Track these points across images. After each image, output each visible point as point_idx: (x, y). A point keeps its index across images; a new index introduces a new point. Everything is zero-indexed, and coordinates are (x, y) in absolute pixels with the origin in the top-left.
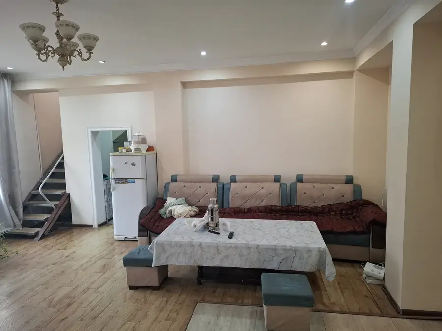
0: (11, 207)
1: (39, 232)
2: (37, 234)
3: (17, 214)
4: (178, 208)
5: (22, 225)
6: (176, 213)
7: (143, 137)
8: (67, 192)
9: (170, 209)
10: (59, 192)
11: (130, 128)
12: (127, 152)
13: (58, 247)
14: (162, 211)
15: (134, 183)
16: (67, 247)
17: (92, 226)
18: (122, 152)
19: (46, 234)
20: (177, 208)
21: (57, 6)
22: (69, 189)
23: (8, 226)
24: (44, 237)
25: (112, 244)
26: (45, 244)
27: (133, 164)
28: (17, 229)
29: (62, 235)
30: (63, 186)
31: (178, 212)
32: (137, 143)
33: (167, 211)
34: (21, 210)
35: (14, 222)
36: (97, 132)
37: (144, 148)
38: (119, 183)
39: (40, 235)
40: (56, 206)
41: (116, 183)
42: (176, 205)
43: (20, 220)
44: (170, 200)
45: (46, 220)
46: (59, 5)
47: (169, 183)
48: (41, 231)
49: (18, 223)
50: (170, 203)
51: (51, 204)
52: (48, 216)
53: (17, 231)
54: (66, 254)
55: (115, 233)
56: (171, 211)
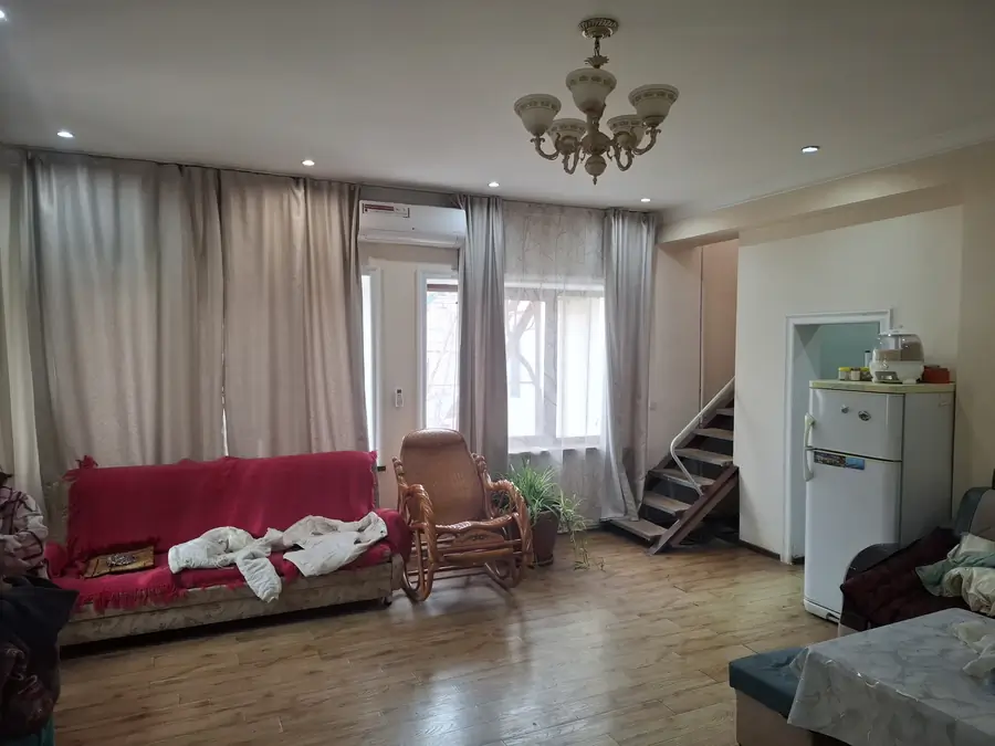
0: (624, 474)
1: (660, 536)
2: (656, 539)
3: (634, 488)
4: (985, 578)
5: (639, 513)
6: (972, 591)
7: (913, 340)
8: (736, 463)
9: (955, 572)
10: (719, 460)
11: (888, 316)
12: (861, 380)
13: (679, 580)
14: (927, 572)
15: (862, 468)
16: (693, 586)
17: (777, 557)
18: (848, 379)
19: (674, 544)
20: (980, 575)
21: (597, 43)
22: (740, 458)
23: (616, 509)
24: (667, 550)
25: (793, 617)
26: (662, 565)
27: (864, 417)
28: (629, 520)
29: (704, 559)
30: (727, 448)
31: (979, 588)
32: (887, 356)
33: (946, 578)
34: (641, 483)
35: (625, 503)
36: (815, 327)
37: (909, 372)
38: (824, 462)
39: (662, 543)
40: (705, 488)
41: (816, 461)
42: (982, 565)
43: (636, 502)
44: (970, 544)
45: (680, 514)
46: (601, 41)
47: (981, 491)
48: (665, 534)
49: (634, 509)
50: (967, 555)
51: (695, 483)
52: (684, 507)
53: (626, 524)
54: (678, 603)
55: (806, 593)
56: (959, 578)
